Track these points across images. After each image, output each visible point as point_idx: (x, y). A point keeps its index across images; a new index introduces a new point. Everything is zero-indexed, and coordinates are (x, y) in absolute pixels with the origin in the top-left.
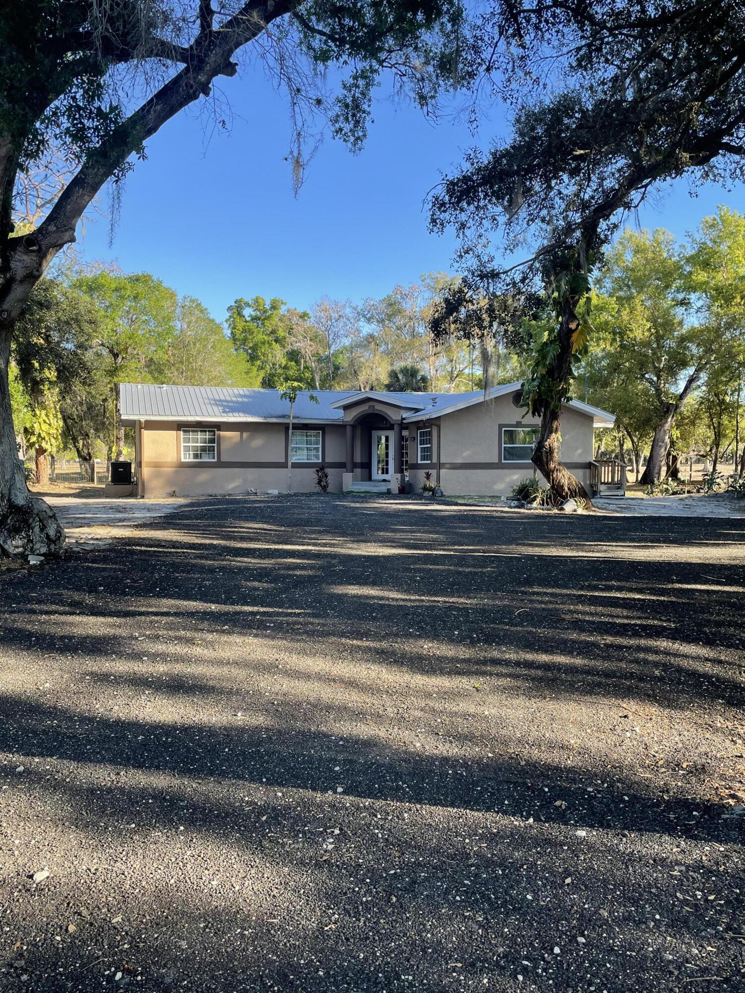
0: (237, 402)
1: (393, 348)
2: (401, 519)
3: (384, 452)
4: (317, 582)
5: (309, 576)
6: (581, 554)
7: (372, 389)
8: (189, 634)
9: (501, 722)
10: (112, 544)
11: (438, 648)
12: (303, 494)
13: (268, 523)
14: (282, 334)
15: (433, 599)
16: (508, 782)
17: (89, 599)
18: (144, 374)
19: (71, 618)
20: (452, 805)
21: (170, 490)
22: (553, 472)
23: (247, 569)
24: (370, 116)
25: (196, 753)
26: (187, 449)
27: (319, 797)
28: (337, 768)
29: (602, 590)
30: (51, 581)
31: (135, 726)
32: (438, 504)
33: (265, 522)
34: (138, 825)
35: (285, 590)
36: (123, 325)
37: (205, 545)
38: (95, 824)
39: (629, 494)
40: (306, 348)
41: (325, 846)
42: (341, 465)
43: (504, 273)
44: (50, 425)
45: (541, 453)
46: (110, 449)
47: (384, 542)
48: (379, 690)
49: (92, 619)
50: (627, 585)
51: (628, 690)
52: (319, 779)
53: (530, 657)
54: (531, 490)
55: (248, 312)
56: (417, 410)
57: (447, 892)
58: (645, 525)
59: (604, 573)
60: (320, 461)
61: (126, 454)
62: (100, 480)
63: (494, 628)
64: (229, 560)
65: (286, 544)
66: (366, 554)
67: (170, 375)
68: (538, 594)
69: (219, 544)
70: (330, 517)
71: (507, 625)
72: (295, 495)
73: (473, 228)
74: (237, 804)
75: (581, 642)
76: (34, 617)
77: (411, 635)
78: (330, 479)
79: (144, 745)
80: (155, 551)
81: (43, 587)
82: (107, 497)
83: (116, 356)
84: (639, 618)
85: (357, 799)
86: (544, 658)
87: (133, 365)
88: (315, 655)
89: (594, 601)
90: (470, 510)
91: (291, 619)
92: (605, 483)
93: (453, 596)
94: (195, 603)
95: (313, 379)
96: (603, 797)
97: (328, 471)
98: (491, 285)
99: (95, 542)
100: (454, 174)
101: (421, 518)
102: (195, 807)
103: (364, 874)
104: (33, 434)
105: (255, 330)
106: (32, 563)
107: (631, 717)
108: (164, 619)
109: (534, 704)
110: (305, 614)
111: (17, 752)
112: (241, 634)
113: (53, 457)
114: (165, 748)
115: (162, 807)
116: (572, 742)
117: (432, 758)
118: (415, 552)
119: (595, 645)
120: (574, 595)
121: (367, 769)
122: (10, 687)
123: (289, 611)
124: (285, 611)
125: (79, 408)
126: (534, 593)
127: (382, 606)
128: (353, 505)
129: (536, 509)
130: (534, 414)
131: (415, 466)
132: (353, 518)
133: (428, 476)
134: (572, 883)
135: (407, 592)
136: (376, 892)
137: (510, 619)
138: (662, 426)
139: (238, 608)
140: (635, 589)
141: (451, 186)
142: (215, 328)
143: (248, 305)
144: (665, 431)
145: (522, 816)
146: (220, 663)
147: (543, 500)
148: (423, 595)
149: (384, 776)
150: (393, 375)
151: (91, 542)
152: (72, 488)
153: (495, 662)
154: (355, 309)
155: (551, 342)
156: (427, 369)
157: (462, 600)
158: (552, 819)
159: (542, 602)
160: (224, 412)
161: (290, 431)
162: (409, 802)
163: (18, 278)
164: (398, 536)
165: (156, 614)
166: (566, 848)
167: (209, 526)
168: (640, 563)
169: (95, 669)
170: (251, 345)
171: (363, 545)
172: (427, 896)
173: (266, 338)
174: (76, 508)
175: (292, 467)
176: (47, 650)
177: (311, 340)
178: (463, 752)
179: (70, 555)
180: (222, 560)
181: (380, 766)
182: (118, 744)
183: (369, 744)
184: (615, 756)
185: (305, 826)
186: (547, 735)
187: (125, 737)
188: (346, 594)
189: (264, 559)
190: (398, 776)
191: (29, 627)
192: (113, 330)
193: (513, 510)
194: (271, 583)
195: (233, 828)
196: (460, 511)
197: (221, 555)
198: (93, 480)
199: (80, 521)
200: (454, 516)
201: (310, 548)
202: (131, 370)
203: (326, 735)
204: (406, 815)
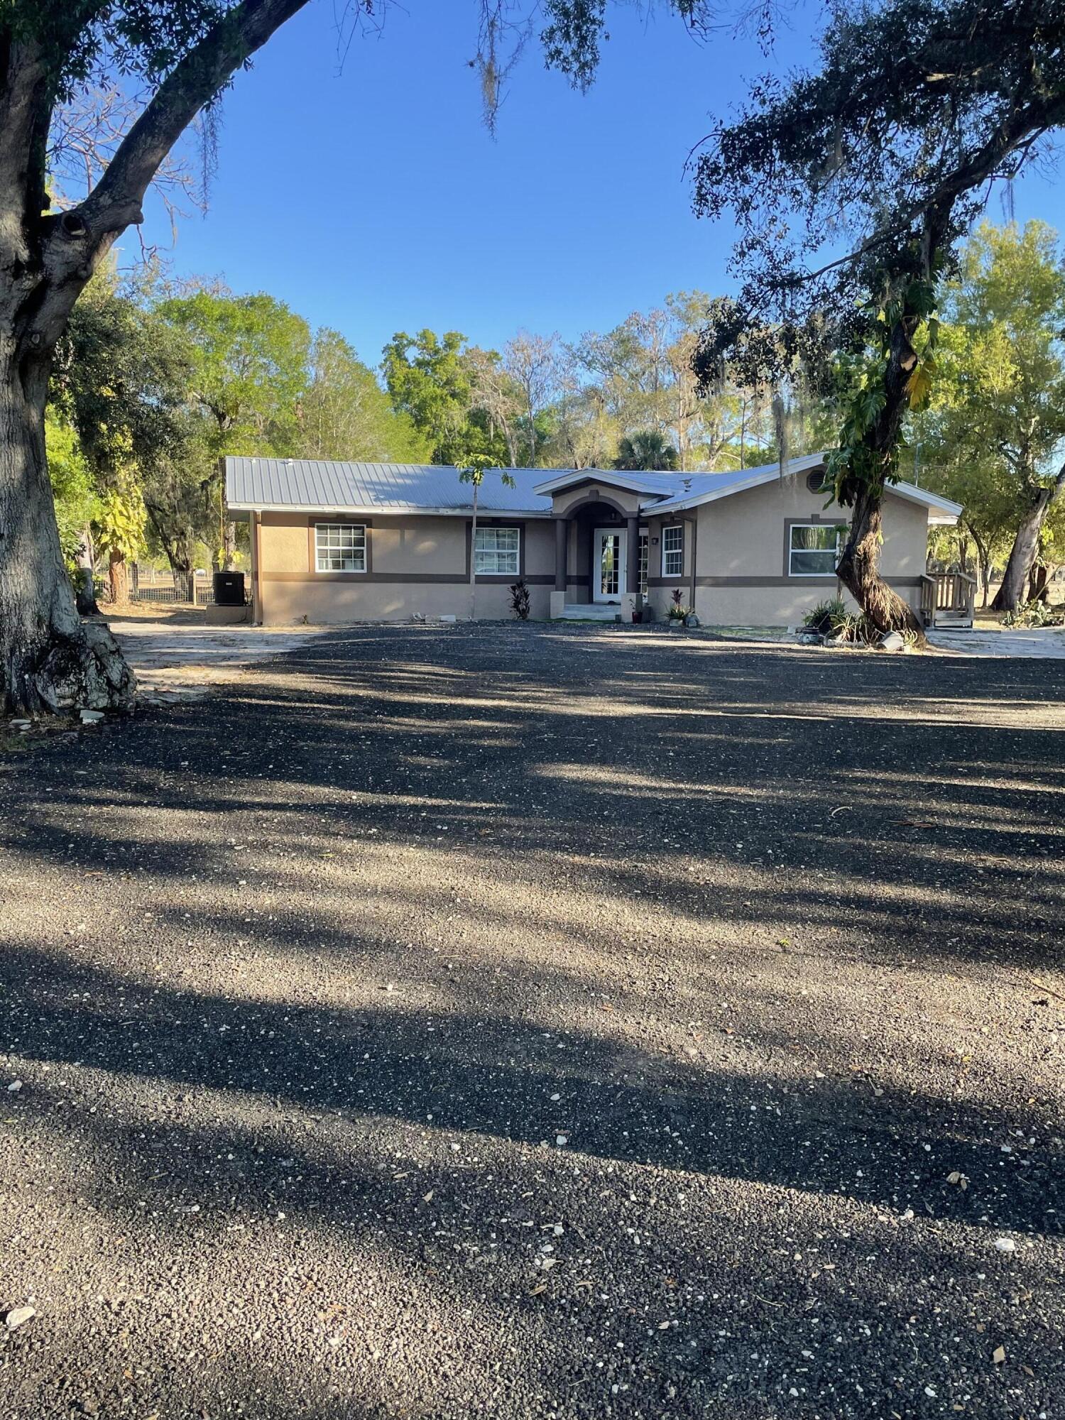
0: (397, 485)
1: (625, 407)
2: (639, 661)
3: (611, 561)
4: (515, 757)
5: (502, 748)
6: (920, 716)
7: (594, 466)
8: (314, 841)
9: (831, 1008)
10: (209, 693)
11: (712, 871)
12: (492, 623)
13: (440, 664)
14: (463, 385)
15: (697, 787)
16: (856, 1130)
17: (165, 781)
18: (262, 445)
19: (133, 812)
20: (763, 1177)
21: (300, 615)
22: (868, 590)
23: (409, 735)
24: (604, 28)
25: (316, 1061)
26: (323, 554)
27: (525, 1152)
28: (556, 1097)
29: (964, 776)
30: (109, 751)
31: (216, 1005)
32: (692, 638)
33: (437, 664)
34: (205, 1207)
35: (467, 771)
36: (231, 372)
37: (347, 696)
38: (130, 1203)
39: (978, 625)
40: (498, 406)
41: (538, 1262)
42: (548, 580)
43: (809, 278)
44: (129, 518)
45: (851, 561)
46: (216, 553)
47: (614, 694)
48: (619, 946)
49: (166, 814)
50: (1004, 767)
51: (1038, 952)
52: (526, 1117)
53: (864, 889)
54: (833, 617)
55: (412, 354)
56: (662, 498)
57: (771, 1377)
58: (1012, 672)
59: (963, 747)
60: (518, 573)
61: (238, 561)
62: (202, 598)
63: (799, 839)
64: (381, 721)
65: (468, 697)
66: (589, 713)
67: (299, 446)
68: (863, 781)
69: (369, 697)
70: (533, 657)
71: (820, 833)
72: (481, 623)
73: (762, 208)
74: (382, 1166)
75: (944, 865)
76: (77, 809)
77: (666, 849)
78: (532, 600)
79: (229, 1044)
80: (270, 706)
81: (96, 761)
82: (209, 624)
83: (221, 417)
84: (1033, 823)
85: (592, 1160)
86: (888, 891)
87: (246, 430)
88: (513, 881)
89: (955, 794)
90: (742, 648)
91: (475, 819)
92: (941, 608)
93: (728, 784)
94: (326, 790)
95: (507, 453)
96: (1033, 1166)
97: (530, 588)
98: (789, 298)
99: (184, 691)
100: (733, 122)
101: (668, 658)
102: (308, 1170)
103: (613, 1329)
104: (104, 530)
105: (423, 380)
106: (85, 721)
107: (1052, 1003)
108: (278, 816)
109: (885, 976)
110: (498, 810)
111: (16, 1051)
112: (398, 841)
113: (134, 565)
114: (264, 1050)
115: (249, 1169)
116: (960, 1051)
117: (719, 1078)
118: (664, 711)
119: (967, 869)
120: (921, 784)
121: (608, 1101)
122: (24, 929)
123: (473, 805)
124: (466, 804)
125: (171, 494)
126: (857, 780)
127: (618, 798)
128: (565, 638)
129: (841, 646)
130: (842, 503)
131: (658, 582)
132: (566, 659)
133: (677, 596)
134: (1008, 1358)
135: (655, 774)
136: (637, 1371)
137: (824, 822)
138: (1028, 522)
139: (393, 799)
140: (1017, 775)
141: (729, 140)
142: (362, 375)
143: (412, 343)
144: (1032, 531)
145: (892, 1205)
146: (363, 892)
147: (852, 633)
148: (682, 781)
149: (637, 1114)
150: (626, 446)
151: (178, 690)
152: (162, 611)
153: (810, 898)
154: (569, 348)
155: (872, 389)
156: (674, 437)
157: (743, 790)
158: (947, 1211)
159: (871, 796)
160: (377, 499)
161: (474, 528)
162: (685, 1168)
163: (56, 280)
164: (635, 685)
165: (265, 807)
166: (982, 1277)
167: (355, 668)
168: (1017, 732)
169: (162, 899)
170: (417, 401)
171: (583, 700)
172: (734, 1383)
173: (439, 391)
174: (163, 639)
175: (477, 582)
176: (89, 866)
177: (504, 394)
178: (771, 1068)
179: (146, 711)
180: (371, 721)
181: (631, 1093)
182: (184, 1041)
183: (609, 1048)
184: (1038, 1080)
185: (502, 1215)
186: (914, 1037)
187: (198, 1027)
188: (561, 779)
189: (435, 719)
190: (663, 1114)
191: (67, 825)
192: (217, 380)
193: (806, 648)
194: (444, 758)
195: (372, 1216)
196: (727, 649)
197: (369, 714)
198: (191, 599)
199: (166, 658)
200: (718, 657)
201: (503, 703)
202: (244, 439)
203: (536, 1030)
204: (681, 1196)
